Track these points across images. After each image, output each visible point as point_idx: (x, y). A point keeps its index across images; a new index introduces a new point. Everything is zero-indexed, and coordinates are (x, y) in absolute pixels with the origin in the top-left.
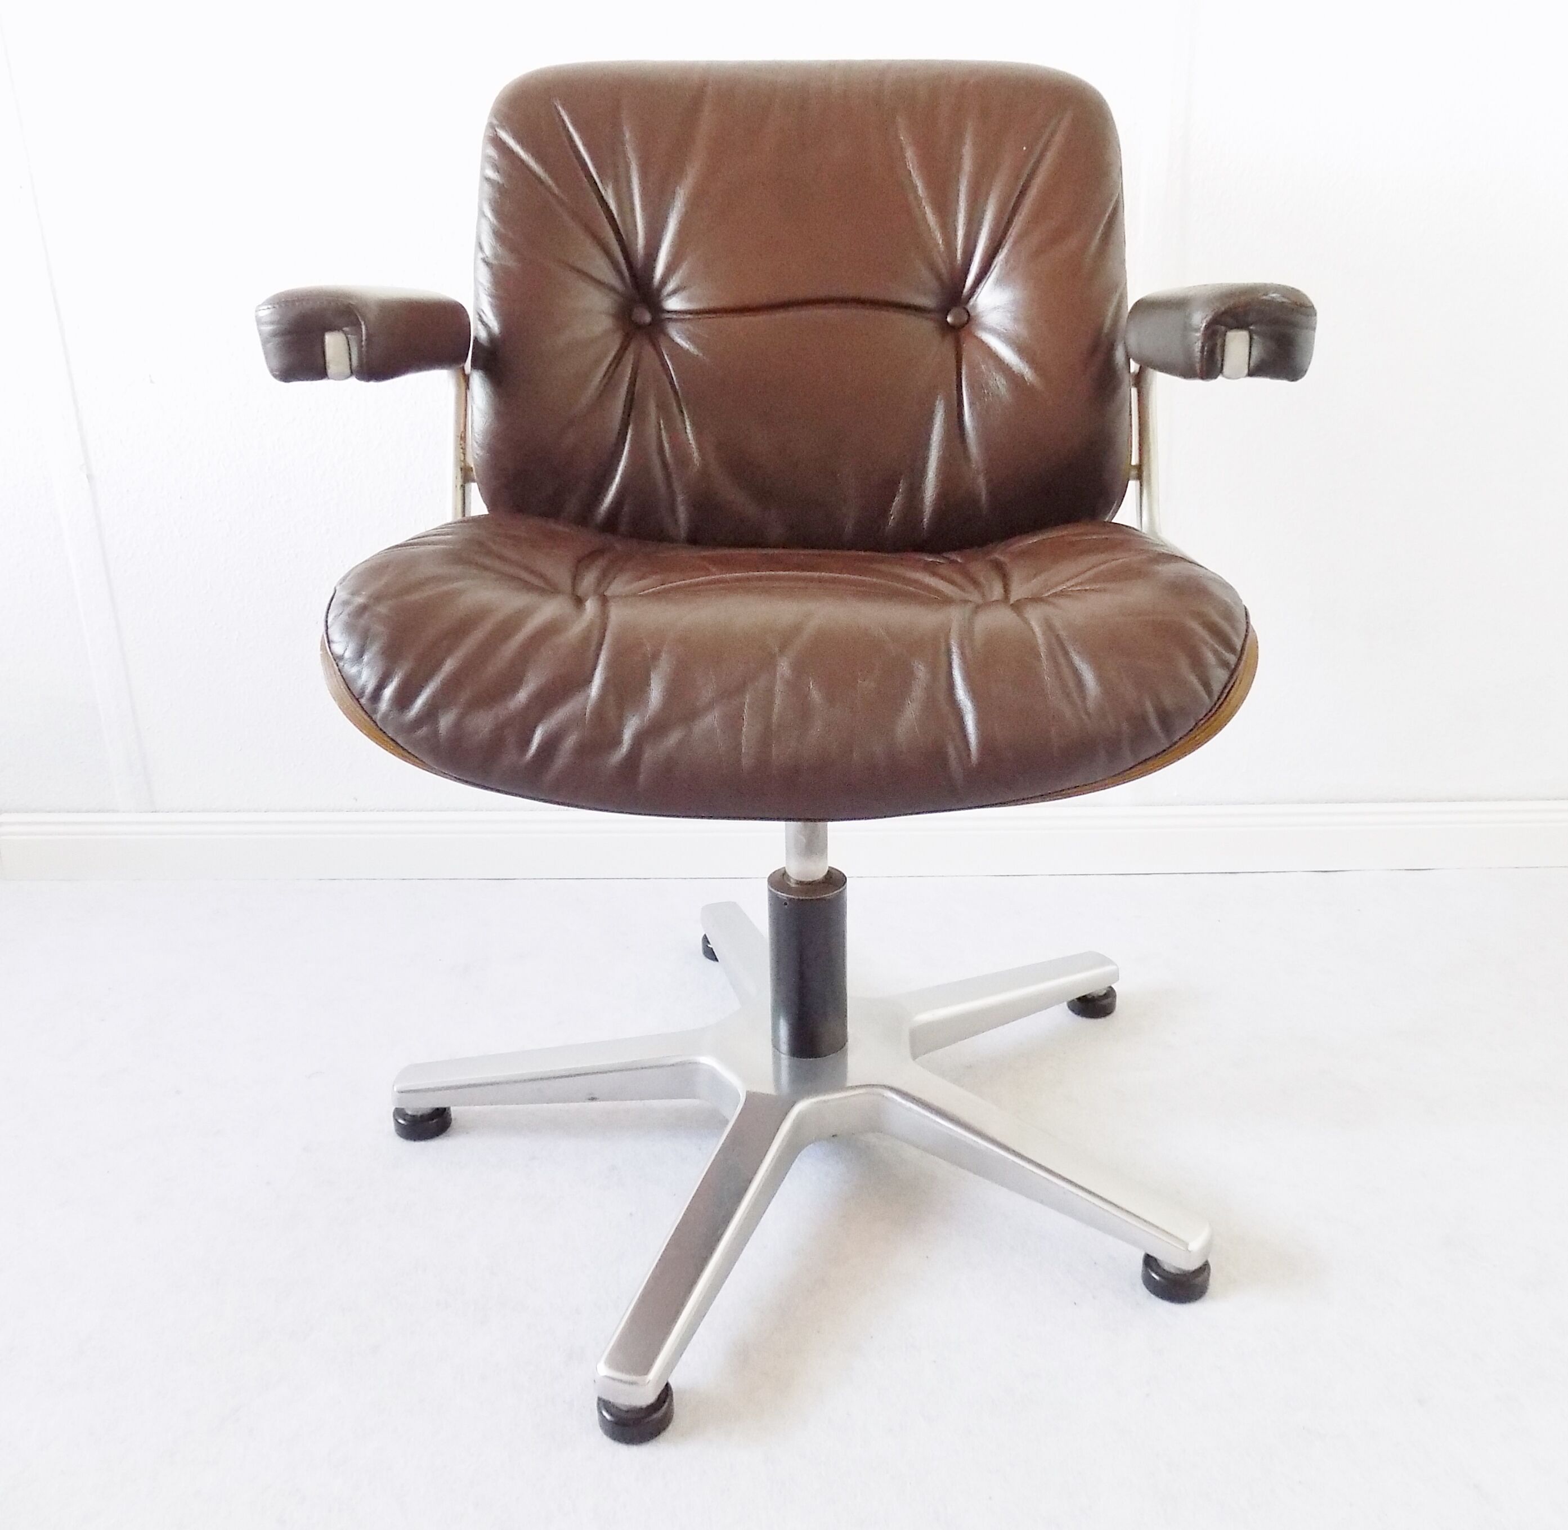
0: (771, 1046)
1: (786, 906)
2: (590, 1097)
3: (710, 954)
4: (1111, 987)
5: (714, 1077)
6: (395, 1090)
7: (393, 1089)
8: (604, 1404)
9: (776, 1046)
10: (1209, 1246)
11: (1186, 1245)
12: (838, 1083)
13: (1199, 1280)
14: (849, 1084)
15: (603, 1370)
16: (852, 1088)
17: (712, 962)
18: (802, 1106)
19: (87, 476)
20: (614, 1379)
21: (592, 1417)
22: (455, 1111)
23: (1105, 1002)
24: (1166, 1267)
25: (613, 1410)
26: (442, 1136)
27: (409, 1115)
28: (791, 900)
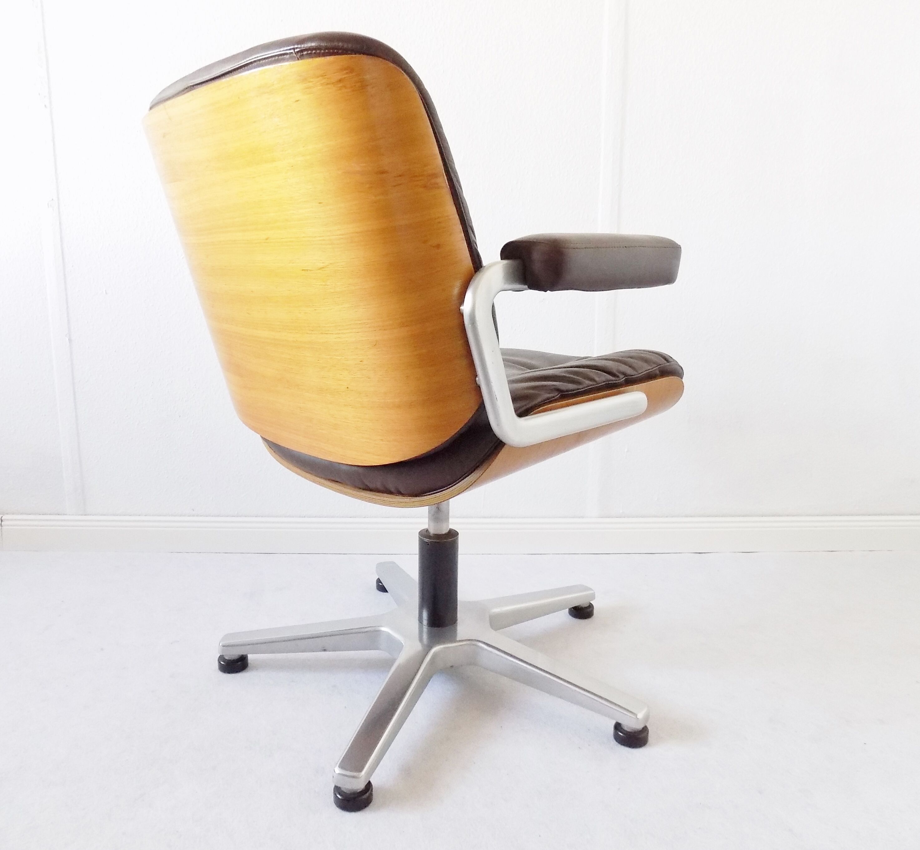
0: (418, 622)
1: (428, 544)
2: (323, 649)
3: (382, 588)
4: (590, 603)
6: (221, 645)
7: (219, 645)
8: (337, 789)
9: (421, 622)
10: (647, 718)
11: (635, 715)
12: (453, 639)
13: (643, 735)
14: (458, 639)
15: (338, 770)
16: (460, 641)
17: (382, 593)
18: (436, 649)
20: (344, 775)
21: (331, 796)
22: (250, 657)
23: (588, 610)
24: (626, 729)
25: (341, 793)
26: (243, 671)
27: (226, 660)
28: (431, 542)
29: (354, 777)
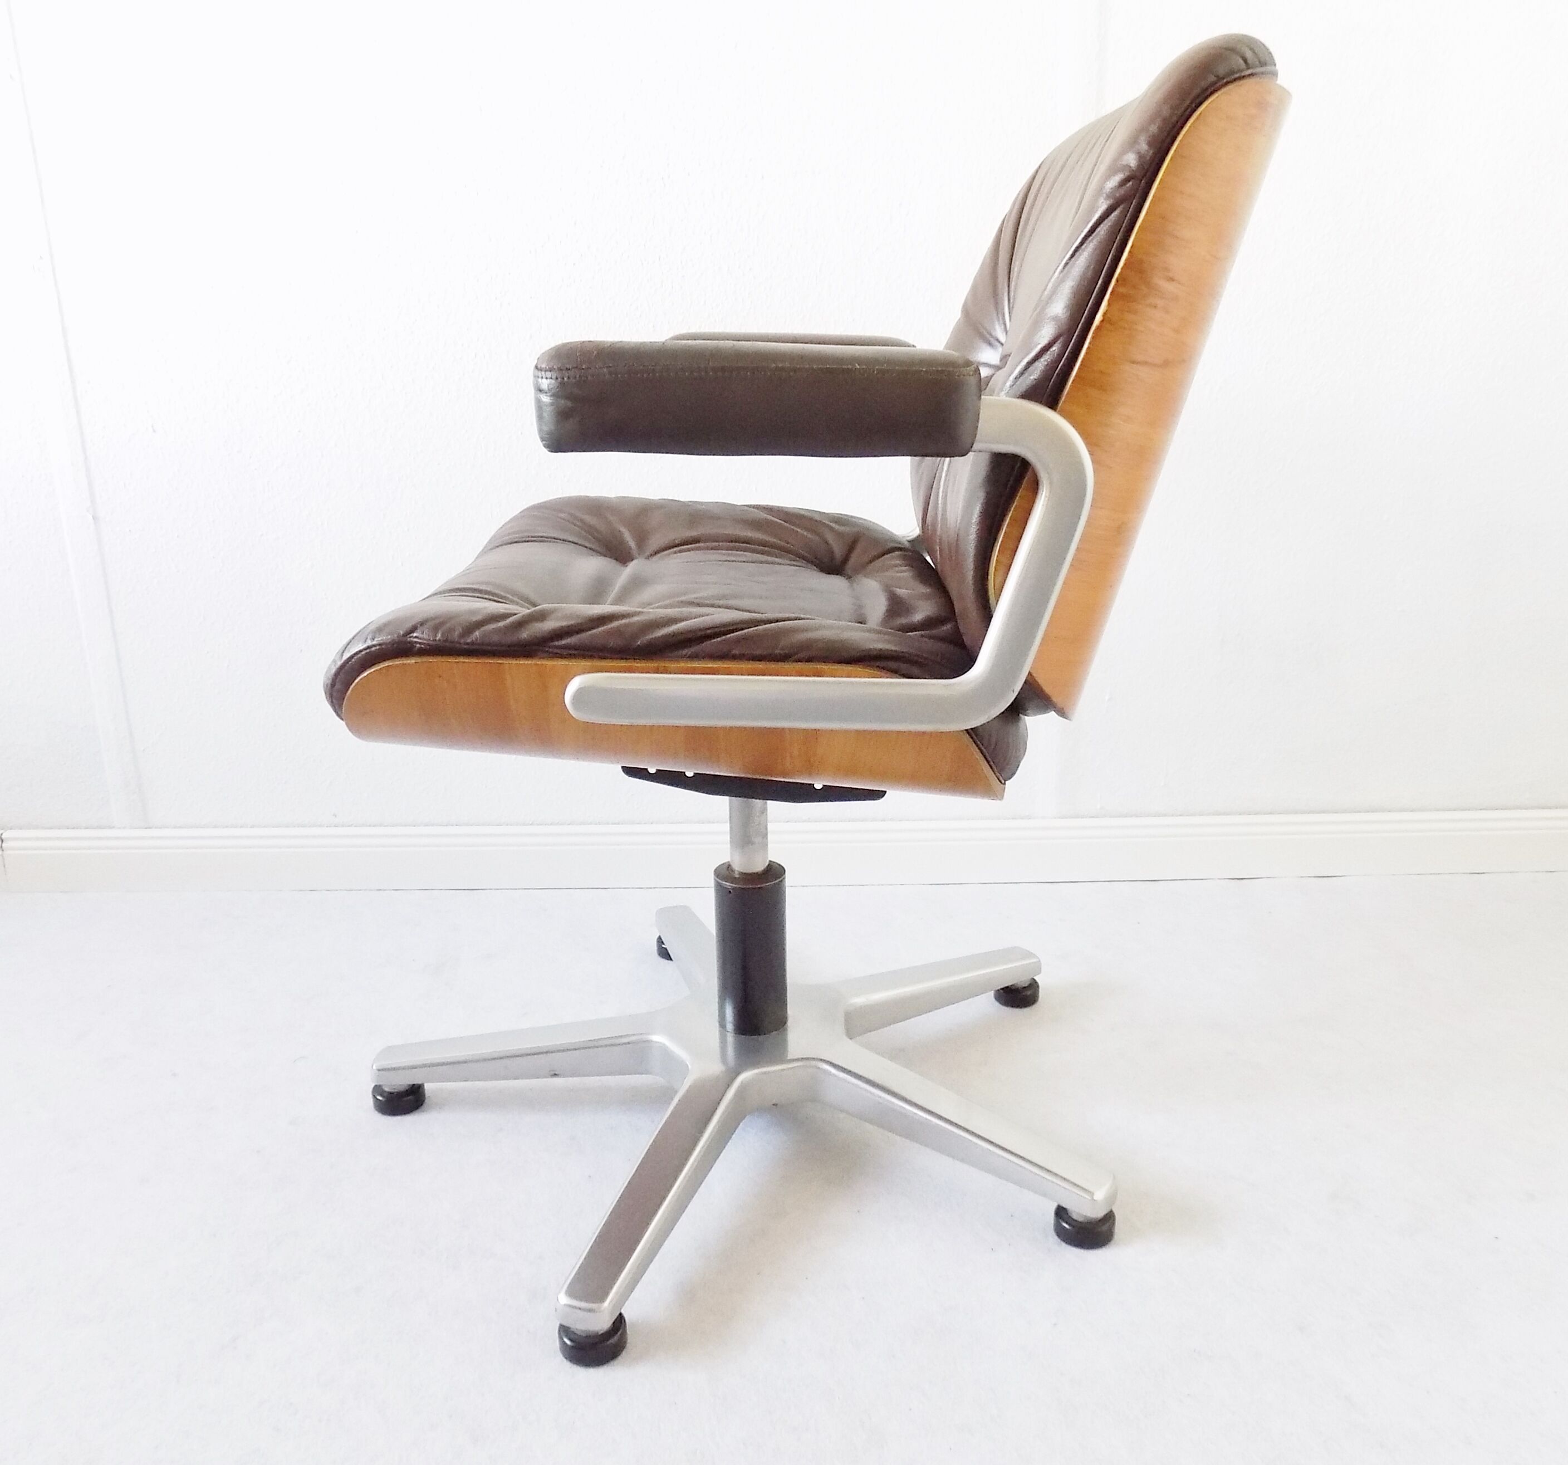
0: (718, 1027)
2: (553, 1073)
3: (665, 954)
4: (1034, 979)
5: (665, 1051)
6: (374, 1067)
7: (372, 1067)
8: (564, 1330)
9: (722, 1025)
10: (1112, 1197)
11: (1091, 1193)
12: (779, 1055)
13: (1105, 1228)
14: (789, 1058)
15: (564, 1299)
16: (792, 1061)
17: (667, 961)
18: (746, 1076)
20: (575, 1307)
21: (553, 1342)
22: (428, 1087)
23: (1029, 993)
24: (1075, 1217)
25: (572, 1337)
26: (417, 1112)
27: (385, 1092)
28: (734, 889)
29: (590, 1310)
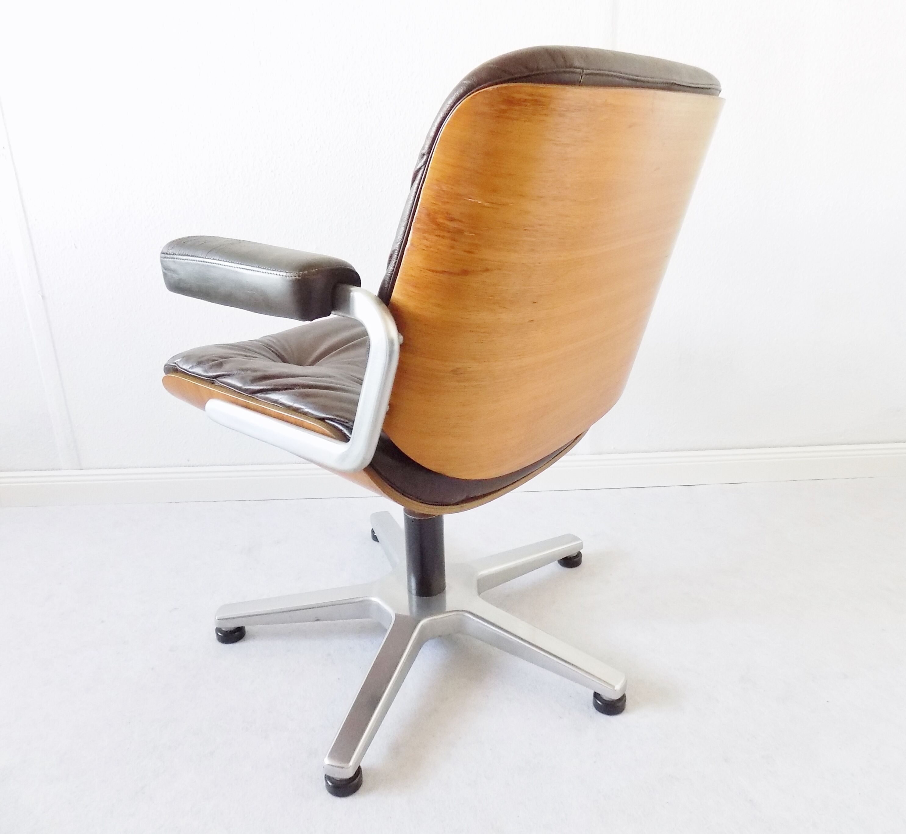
0: (407, 590)
1: (413, 523)
2: (316, 619)
3: (375, 538)
4: (580, 552)
5: (379, 608)
6: (216, 618)
8: (328, 778)
9: (410, 591)
10: (625, 687)
11: (614, 687)
12: (440, 608)
13: (620, 704)
14: (446, 610)
15: (327, 761)
16: (448, 612)
17: (376, 542)
18: (424, 622)
19: (42, 297)
20: (333, 766)
21: (322, 784)
22: (247, 629)
23: (576, 559)
24: (604, 698)
25: (333, 780)
26: (241, 640)
27: (223, 631)
28: (415, 519)
29: (343, 767)
